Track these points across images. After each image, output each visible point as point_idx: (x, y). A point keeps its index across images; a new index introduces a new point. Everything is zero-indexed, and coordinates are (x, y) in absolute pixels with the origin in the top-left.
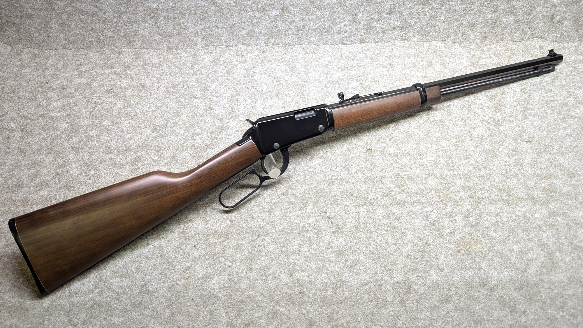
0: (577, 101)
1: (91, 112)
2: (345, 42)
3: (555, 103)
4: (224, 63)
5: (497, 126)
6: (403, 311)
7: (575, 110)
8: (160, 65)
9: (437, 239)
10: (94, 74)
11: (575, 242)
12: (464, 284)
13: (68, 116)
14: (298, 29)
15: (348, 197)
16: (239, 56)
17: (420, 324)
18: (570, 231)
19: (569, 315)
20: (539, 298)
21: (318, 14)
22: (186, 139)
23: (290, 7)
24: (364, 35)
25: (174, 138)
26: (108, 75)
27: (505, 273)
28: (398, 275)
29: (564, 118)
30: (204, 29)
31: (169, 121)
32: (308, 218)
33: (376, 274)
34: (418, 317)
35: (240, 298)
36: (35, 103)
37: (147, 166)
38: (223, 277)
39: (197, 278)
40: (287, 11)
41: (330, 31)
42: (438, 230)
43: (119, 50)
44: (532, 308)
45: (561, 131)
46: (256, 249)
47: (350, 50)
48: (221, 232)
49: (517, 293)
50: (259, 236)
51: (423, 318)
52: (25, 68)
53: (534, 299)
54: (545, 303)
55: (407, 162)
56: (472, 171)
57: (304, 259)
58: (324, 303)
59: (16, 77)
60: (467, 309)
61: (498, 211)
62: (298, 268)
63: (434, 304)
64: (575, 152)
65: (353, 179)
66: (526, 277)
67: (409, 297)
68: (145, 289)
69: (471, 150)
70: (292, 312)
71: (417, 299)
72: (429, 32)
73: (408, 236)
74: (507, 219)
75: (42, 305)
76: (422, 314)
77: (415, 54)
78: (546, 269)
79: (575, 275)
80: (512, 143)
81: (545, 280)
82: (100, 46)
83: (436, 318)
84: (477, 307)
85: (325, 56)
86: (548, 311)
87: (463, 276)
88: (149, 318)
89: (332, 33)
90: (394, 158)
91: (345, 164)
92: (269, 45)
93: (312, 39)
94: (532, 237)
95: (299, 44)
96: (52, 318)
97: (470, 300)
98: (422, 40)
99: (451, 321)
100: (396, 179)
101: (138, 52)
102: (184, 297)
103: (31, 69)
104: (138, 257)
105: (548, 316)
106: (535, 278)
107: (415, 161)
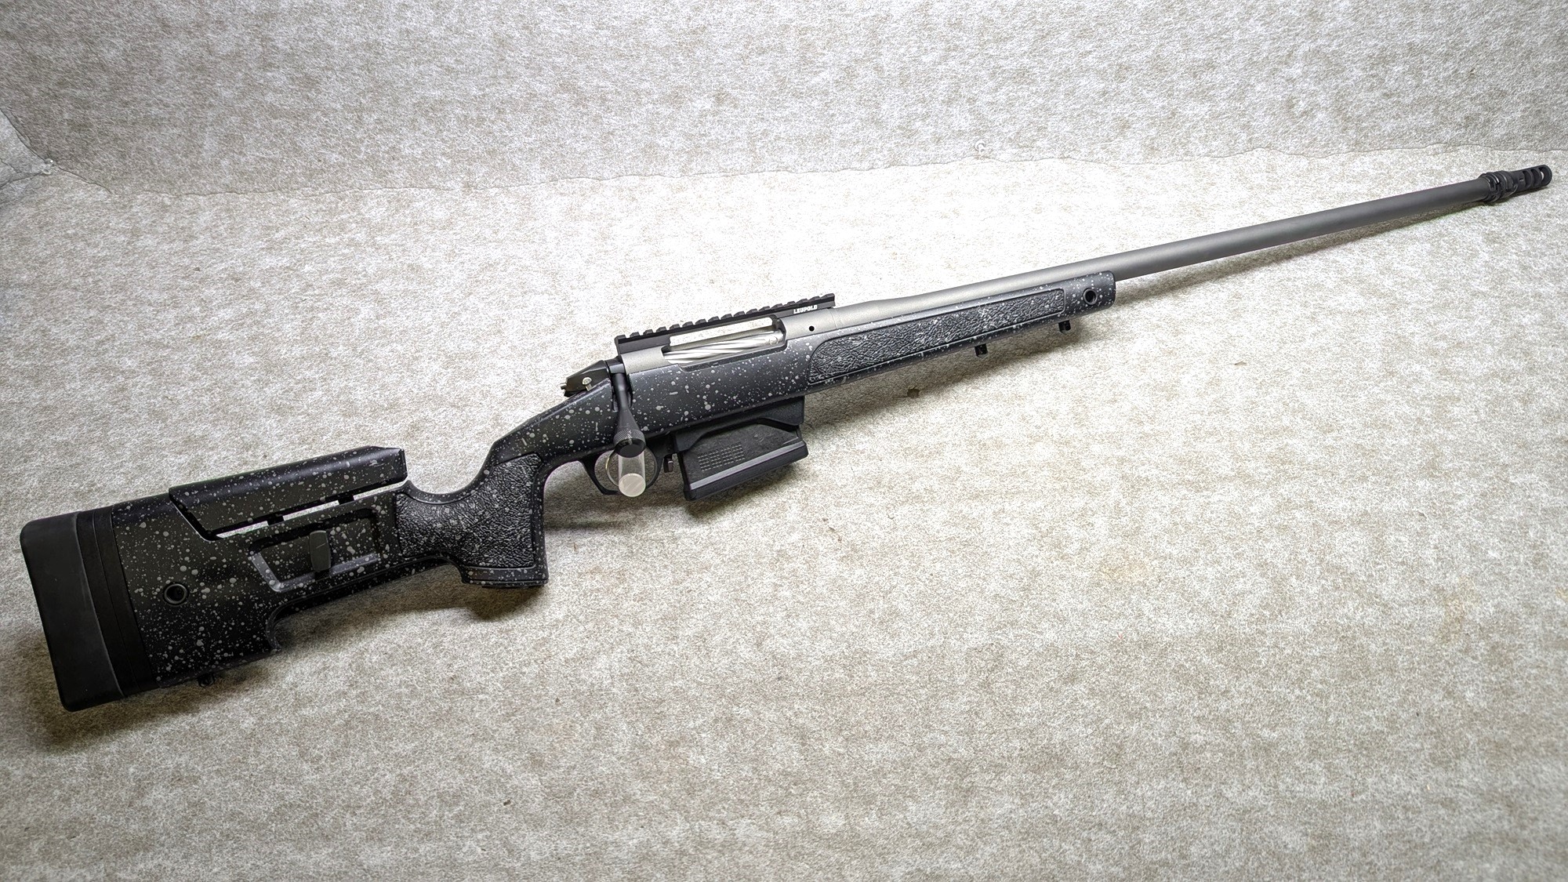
0: (1342, 279)
1: (305, 329)
2: (855, 164)
3: (1296, 284)
4: (592, 216)
6: (987, 703)
7: (1337, 298)
8: (449, 224)
9: (1055, 565)
10: (303, 246)
11: (1327, 557)
12: (1107, 645)
13: (254, 338)
14: (752, 139)
15: (871, 488)
16: (624, 201)
18: (1319, 536)
19: (1312, 695)
20: (1255, 665)
21: (795, 106)
22: (519, 381)
23: (734, 93)
24: (896, 150)
25: (492, 379)
27: (1188, 621)
28: (976, 636)
29: (1314, 313)
30: (547, 143)
31: (479, 344)
32: (789, 533)
33: (932, 634)
34: (1017, 712)
35: (656, 694)
36: (174, 312)
37: (440, 439)
38: (619, 656)
39: (563, 659)
40: (728, 102)
41: (822, 141)
42: (1057, 546)
44: (1241, 685)
46: (684, 599)
50: (689, 573)
54: (1267, 675)
56: (1127, 426)
57: (785, 613)
58: (828, 694)
61: (1177, 503)
62: (772, 631)
64: (1334, 383)
65: (880, 452)
67: (1000, 676)
68: (455, 686)
69: (1123, 383)
70: (764, 716)
72: (1034, 140)
74: (1195, 518)
75: (239, 727)
81: (1268, 632)
87: (1106, 630)
88: (470, 740)
89: (826, 146)
92: (691, 174)
96: (264, 751)
100: (970, 447)
102: (538, 697)
104: (434, 624)
107: (1009, 410)
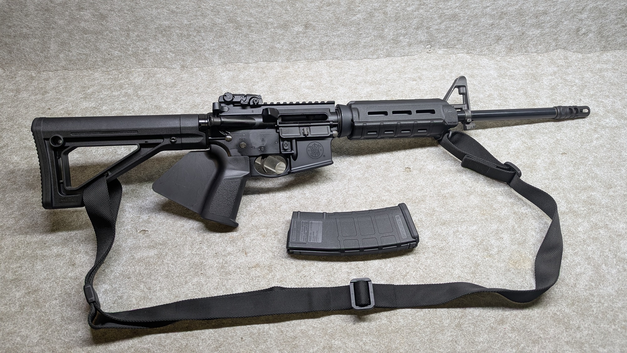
5: (531, 138)
17: (479, 347)
26: (118, 97)
43: (127, 70)
45: (594, 142)
47: (376, 64)
48: (264, 264)
49: (570, 309)
51: (482, 341)
52: (21, 93)
53: (586, 314)
55: (447, 179)
59: (12, 103)
60: (524, 328)
63: (490, 326)
66: (576, 292)
71: (473, 322)
73: (457, 257)
76: (480, 337)
77: (442, 66)
78: (595, 283)
79: (622, 287)
80: (548, 156)
82: (106, 66)
83: (494, 340)
84: (533, 326)
85: (350, 70)
86: (601, 325)
90: (434, 176)
91: (384, 185)
93: (336, 54)
94: (578, 251)
95: (322, 60)
97: (526, 320)
98: (448, 52)
99: (510, 343)
101: (149, 71)
103: (29, 93)
105: (601, 331)
106: (585, 293)
